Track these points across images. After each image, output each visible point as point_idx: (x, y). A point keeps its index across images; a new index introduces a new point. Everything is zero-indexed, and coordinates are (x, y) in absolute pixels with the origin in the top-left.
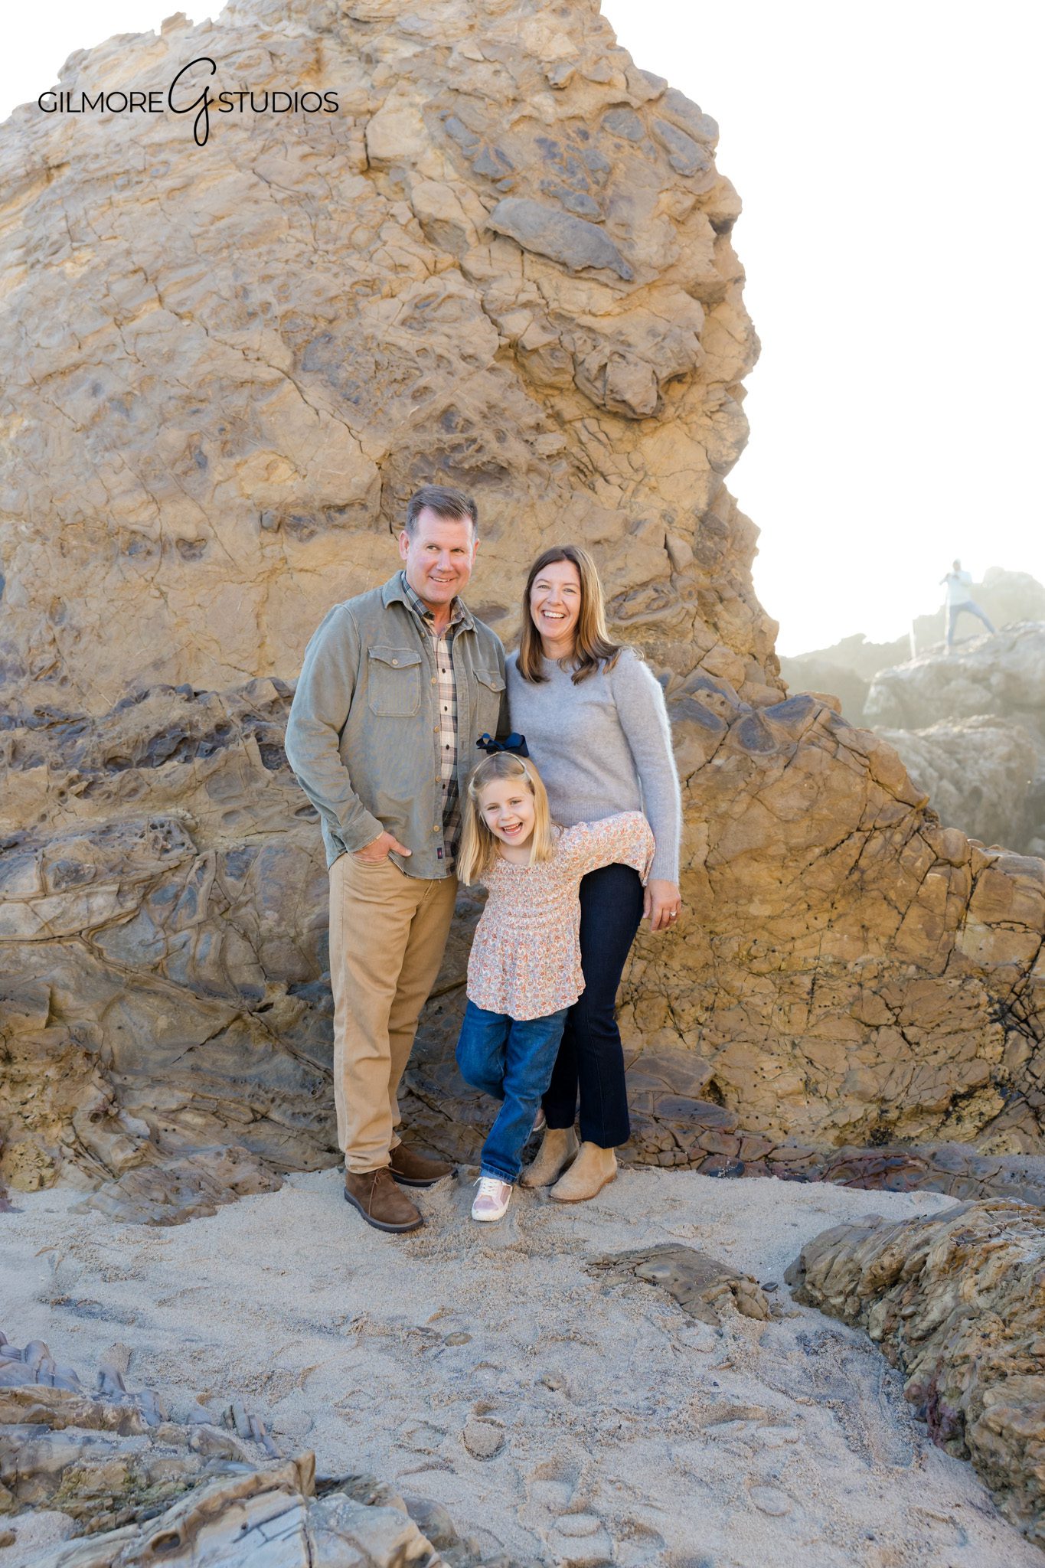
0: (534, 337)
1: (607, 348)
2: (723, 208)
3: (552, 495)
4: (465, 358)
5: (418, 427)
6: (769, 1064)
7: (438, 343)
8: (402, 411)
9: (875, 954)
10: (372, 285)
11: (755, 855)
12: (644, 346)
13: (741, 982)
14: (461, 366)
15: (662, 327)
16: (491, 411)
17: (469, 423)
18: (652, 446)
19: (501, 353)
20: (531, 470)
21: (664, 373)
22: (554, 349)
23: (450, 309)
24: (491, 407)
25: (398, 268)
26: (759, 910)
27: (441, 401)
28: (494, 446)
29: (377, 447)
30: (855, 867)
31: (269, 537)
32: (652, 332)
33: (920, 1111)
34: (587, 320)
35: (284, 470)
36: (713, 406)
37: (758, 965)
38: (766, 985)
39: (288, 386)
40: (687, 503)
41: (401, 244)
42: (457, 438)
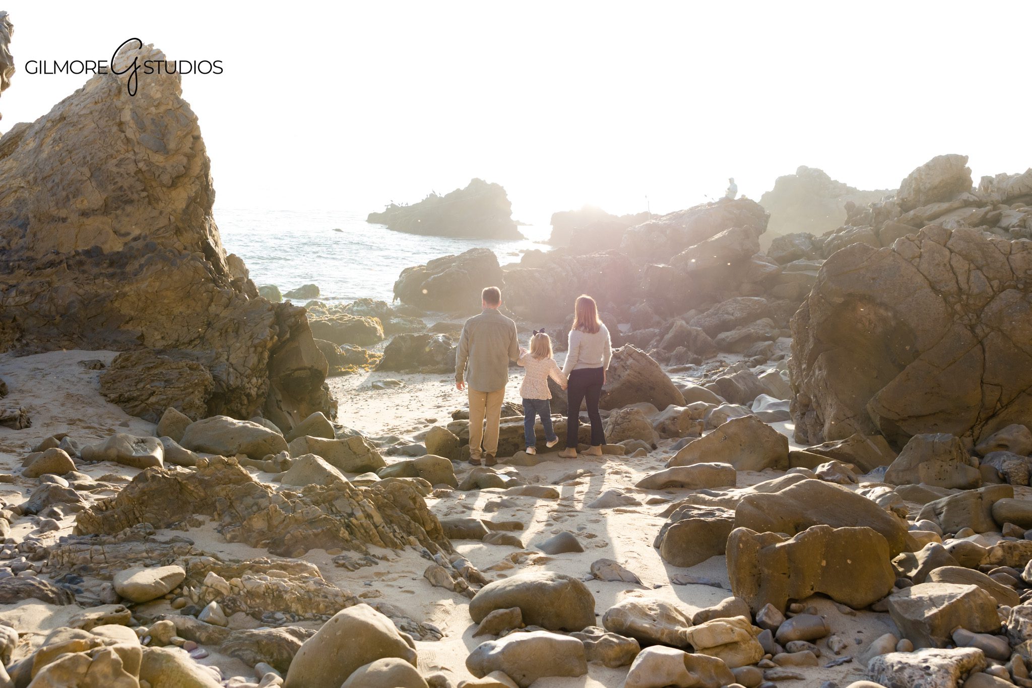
0: (144, 168)
1: (161, 170)
2: (195, 134)
3: (143, 207)
4: (127, 174)
5: (114, 191)
6: (156, 333)
7: (122, 170)
8: (111, 187)
9: (189, 312)
10: (112, 156)
11: (167, 289)
12: (169, 170)
13: (159, 317)
14: (126, 176)
15: (175, 165)
16: (131, 187)
17: (125, 190)
18: (174, 194)
19: (136, 173)
20: (138, 201)
21: (174, 176)
22: (149, 171)
23: (127, 162)
24: (131, 186)
25: (118, 151)
26: (166, 301)
27: (120, 184)
28: (130, 195)
29: (104, 197)
30: (189, 292)
31: (80, 217)
32: (172, 166)
33: (184, 344)
34: (157, 164)
35: (85, 202)
36: (191, 182)
37: (163, 313)
38: (164, 318)
39: (89, 181)
40: (180, 207)
41: (120, 146)
42: (123, 193)
